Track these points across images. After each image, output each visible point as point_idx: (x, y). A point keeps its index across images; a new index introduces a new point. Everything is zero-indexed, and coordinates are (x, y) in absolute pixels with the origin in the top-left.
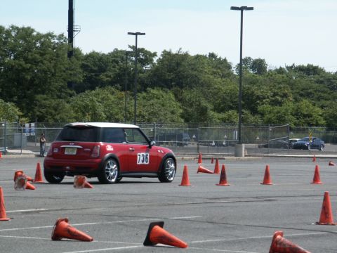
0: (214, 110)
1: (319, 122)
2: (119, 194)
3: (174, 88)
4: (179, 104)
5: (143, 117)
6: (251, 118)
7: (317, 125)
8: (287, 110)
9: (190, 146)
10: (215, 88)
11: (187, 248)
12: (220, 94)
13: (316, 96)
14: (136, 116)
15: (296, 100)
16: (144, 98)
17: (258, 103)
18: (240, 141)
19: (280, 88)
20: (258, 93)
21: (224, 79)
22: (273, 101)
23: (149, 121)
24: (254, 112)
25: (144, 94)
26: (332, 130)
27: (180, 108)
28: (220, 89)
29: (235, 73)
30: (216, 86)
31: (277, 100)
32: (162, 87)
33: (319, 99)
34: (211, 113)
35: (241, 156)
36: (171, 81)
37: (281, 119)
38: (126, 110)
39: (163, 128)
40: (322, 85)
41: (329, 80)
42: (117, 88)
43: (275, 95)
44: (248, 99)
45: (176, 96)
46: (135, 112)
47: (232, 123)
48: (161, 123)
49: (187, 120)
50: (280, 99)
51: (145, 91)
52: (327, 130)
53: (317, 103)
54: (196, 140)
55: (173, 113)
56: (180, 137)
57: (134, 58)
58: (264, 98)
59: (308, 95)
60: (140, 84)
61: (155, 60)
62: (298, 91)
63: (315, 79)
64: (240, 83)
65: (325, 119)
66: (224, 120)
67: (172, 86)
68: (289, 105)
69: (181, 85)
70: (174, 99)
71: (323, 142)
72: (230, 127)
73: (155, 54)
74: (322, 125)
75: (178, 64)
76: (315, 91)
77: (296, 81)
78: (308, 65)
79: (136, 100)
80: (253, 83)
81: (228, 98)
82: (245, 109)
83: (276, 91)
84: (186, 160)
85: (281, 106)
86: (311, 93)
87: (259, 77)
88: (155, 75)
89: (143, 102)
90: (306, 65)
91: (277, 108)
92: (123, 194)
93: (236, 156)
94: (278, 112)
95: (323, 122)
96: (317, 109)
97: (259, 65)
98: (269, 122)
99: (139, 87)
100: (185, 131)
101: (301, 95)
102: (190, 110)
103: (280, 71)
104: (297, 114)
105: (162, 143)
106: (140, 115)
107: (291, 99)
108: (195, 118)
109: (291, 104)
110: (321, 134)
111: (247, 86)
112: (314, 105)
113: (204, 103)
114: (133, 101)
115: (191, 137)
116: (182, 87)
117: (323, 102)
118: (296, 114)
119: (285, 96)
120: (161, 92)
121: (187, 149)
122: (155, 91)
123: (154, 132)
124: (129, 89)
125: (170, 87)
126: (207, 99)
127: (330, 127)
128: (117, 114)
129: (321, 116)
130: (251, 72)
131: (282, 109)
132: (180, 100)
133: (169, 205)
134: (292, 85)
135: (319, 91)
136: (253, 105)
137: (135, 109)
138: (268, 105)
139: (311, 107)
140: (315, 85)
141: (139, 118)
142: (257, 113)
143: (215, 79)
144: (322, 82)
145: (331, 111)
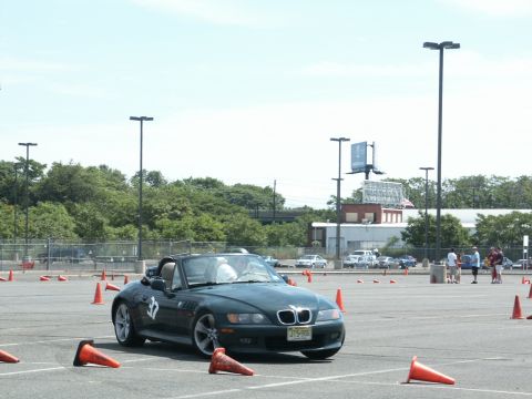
0: (110, 225)
1: (220, 237)
3: (67, 202)
4: (72, 218)
5: (34, 232)
6: (150, 234)
7: (218, 240)
8: (186, 224)
9: (86, 262)
10: (111, 202)
11: (121, 367)
12: (115, 208)
15: (196, 214)
16: (34, 212)
17: (156, 218)
18: (141, 257)
19: (179, 201)
20: (156, 206)
21: (119, 192)
22: (172, 215)
23: (40, 236)
24: (152, 226)
25: (34, 208)
26: (232, 244)
27: (74, 222)
28: (116, 202)
29: (131, 185)
30: (112, 200)
31: (176, 214)
32: (53, 201)
33: (219, 213)
34: (107, 228)
35: (141, 272)
36: (64, 194)
37: (180, 234)
38: (15, 224)
39: (56, 243)
40: (221, 199)
41: (228, 193)
42: (4, 202)
43: (174, 208)
45: (69, 210)
47: (129, 238)
49: (81, 236)
50: (179, 213)
51: (36, 206)
52: (228, 245)
53: (217, 217)
55: (66, 227)
56: (75, 253)
57: (22, 170)
58: (163, 212)
59: (208, 209)
60: (29, 197)
61: (45, 171)
62: (197, 204)
63: (214, 193)
65: (226, 234)
66: (120, 235)
67: (64, 200)
68: (189, 220)
69: (73, 198)
70: (66, 213)
72: (127, 242)
73: (45, 166)
74: (223, 240)
75: (70, 176)
76: (215, 205)
77: (194, 195)
78: (208, 178)
79: (26, 214)
80: (150, 196)
81: (125, 212)
82: (143, 223)
83: (175, 204)
85: (180, 220)
86: (211, 207)
87: (157, 190)
88: (45, 188)
89: (33, 216)
90: (204, 178)
91: (176, 223)
93: (136, 272)
94: (178, 227)
95: (223, 236)
96: (217, 224)
97: (155, 178)
98: (168, 237)
99: (28, 201)
101: (201, 209)
102: (84, 224)
103: (178, 184)
104: (197, 229)
105: (55, 260)
106: (31, 230)
107: (191, 213)
108: (91, 233)
109: (190, 218)
112: (214, 219)
113: (99, 217)
114: (24, 216)
115: (87, 253)
116: (74, 201)
117: (223, 216)
119: (184, 209)
120: (53, 206)
121: (83, 265)
122: (46, 205)
124: (18, 203)
125: (62, 201)
126: (103, 215)
128: (5, 229)
129: (222, 230)
130: (148, 184)
131: (182, 224)
132: (73, 215)
134: (190, 198)
135: (219, 205)
136: (151, 220)
138: (167, 220)
139: (211, 221)
140: (214, 199)
141: (29, 234)
142: (155, 228)
143: (110, 192)
144: (221, 195)
145: (231, 225)
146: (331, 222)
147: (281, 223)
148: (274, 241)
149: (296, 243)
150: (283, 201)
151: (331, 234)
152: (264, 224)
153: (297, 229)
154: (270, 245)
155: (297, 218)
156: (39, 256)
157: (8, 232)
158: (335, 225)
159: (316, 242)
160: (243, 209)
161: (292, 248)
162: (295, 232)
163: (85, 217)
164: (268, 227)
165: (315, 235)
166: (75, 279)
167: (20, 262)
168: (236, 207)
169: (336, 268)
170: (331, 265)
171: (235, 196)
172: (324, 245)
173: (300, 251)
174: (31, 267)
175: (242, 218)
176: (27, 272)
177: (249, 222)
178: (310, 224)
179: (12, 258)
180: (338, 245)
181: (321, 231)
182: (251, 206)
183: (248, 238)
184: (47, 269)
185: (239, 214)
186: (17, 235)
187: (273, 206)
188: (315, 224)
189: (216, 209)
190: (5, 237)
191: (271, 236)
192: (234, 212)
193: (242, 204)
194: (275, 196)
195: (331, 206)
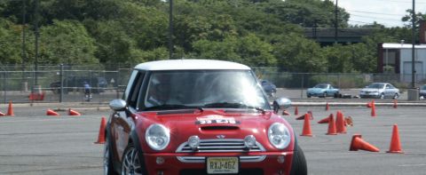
0: (137, 47)
1: (269, 61)
2: (18, 155)
3: (86, 20)
4: (93, 40)
5: (47, 56)
7: (267, 65)
8: (229, 46)
9: (108, 93)
10: (139, 19)
12: (144, 27)
13: (264, 29)
14: (37, 56)
15: (240, 34)
16: (48, 33)
17: (193, 38)
19: (220, 18)
20: (192, 24)
21: (149, 8)
22: (212, 35)
23: (55, 62)
25: (49, 28)
26: (286, 70)
27: (94, 44)
28: (144, 20)
30: (140, 17)
31: (217, 33)
32: (68, 18)
33: (268, 32)
34: (134, 51)
36: (83, 10)
38: (24, 47)
39: (72, 70)
40: (271, 15)
41: (280, 8)
42: (12, 20)
43: (213, 28)
44: (180, 33)
45: (89, 30)
46: (36, 51)
48: (70, 64)
49: (103, 61)
50: (220, 32)
51: (50, 23)
52: (279, 71)
53: (266, 37)
54: (115, 85)
55: (85, 51)
56: (94, 82)
58: (200, 32)
59: (255, 28)
60: (42, 15)
62: (242, 22)
63: (263, 8)
64: (171, 13)
65: (277, 57)
67: (83, 18)
68: (232, 40)
69: (94, 16)
70: (85, 33)
71: (274, 87)
74: (273, 65)
76: (264, 22)
77: (239, 10)
79: (37, 35)
80: (186, 12)
81: (155, 32)
82: (177, 44)
83: (215, 22)
84: (102, 111)
85: (222, 41)
86: (258, 25)
89: (46, 38)
91: (217, 44)
92: (22, 156)
94: (219, 49)
95: (274, 60)
96: (266, 45)
99: (40, 18)
100: (102, 75)
101: (247, 28)
102: (106, 47)
105: (72, 90)
106: (43, 54)
107: (234, 32)
109: (234, 38)
110: (272, 77)
111: (178, 16)
112: (262, 39)
113: (125, 38)
114: (34, 36)
115: (109, 81)
116: (96, 19)
117: (273, 36)
118: (241, 52)
119: (226, 28)
120: (71, 25)
121: (103, 96)
122: (64, 24)
123: (61, 75)
124: (27, 22)
125: (81, 19)
126: (127, 33)
127: (282, 67)
128: (12, 54)
129: (272, 53)
131: (223, 45)
132: (94, 35)
133: (83, 168)
134: (235, 15)
135: (268, 23)
136: (187, 41)
137: (37, 47)
138: (206, 40)
139: (259, 42)
140: (263, 15)
141: (41, 59)
142: (192, 50)
143: (139, 8)
144: (272, 11)
145: (283, 47)
146: (406, 43)
147: (344, 44)
148: (335, 66)
149: (363, 68)
150: (347, 16)
151: (405, 57)
152: (323, 44)
153: (364, 51)
154: (330, 70)
155: (364, 37)
156: (52, 85)
157: (16, 57)
158: (410, 46)
159: (388, 67)
160: (299, 27)
161: (358, 75)
162: (362, 55)
163: (108, 38)
164: (327, 49)
165: (387, 58)
166: (91, 113)
167: (28, 92)
168: (289, 25)
169: (410, 99)
170: (405, 95)
171: (289, 12)
172: (397, 70)
173: (368, 78)
174: (41, 98)
175: (297, 38)
176: (35, 104)
177: (305, 43)
178: (380, 45)
179: (20, 88)
180: (414, 72)
181: (393, 54)
182: (308, 24)
183: (303, 63)
184: (60, 101)
185: (292, 34)
186: (26, 60)
187: (335, 23)
188: (386, 46)
189: (265, 26)
190: (13, 62)
191: (332, 59)
192: (287, 31)
193: (298, 21)
194: (337, 10)
195: (407, 23)
